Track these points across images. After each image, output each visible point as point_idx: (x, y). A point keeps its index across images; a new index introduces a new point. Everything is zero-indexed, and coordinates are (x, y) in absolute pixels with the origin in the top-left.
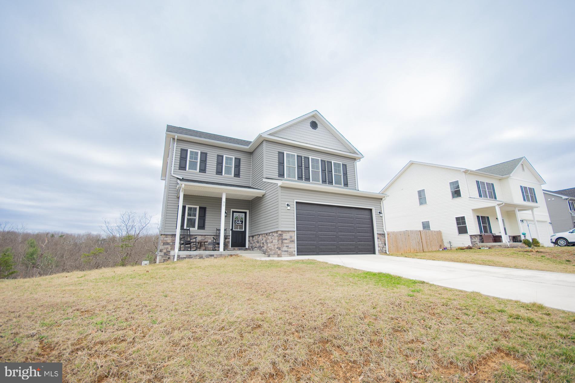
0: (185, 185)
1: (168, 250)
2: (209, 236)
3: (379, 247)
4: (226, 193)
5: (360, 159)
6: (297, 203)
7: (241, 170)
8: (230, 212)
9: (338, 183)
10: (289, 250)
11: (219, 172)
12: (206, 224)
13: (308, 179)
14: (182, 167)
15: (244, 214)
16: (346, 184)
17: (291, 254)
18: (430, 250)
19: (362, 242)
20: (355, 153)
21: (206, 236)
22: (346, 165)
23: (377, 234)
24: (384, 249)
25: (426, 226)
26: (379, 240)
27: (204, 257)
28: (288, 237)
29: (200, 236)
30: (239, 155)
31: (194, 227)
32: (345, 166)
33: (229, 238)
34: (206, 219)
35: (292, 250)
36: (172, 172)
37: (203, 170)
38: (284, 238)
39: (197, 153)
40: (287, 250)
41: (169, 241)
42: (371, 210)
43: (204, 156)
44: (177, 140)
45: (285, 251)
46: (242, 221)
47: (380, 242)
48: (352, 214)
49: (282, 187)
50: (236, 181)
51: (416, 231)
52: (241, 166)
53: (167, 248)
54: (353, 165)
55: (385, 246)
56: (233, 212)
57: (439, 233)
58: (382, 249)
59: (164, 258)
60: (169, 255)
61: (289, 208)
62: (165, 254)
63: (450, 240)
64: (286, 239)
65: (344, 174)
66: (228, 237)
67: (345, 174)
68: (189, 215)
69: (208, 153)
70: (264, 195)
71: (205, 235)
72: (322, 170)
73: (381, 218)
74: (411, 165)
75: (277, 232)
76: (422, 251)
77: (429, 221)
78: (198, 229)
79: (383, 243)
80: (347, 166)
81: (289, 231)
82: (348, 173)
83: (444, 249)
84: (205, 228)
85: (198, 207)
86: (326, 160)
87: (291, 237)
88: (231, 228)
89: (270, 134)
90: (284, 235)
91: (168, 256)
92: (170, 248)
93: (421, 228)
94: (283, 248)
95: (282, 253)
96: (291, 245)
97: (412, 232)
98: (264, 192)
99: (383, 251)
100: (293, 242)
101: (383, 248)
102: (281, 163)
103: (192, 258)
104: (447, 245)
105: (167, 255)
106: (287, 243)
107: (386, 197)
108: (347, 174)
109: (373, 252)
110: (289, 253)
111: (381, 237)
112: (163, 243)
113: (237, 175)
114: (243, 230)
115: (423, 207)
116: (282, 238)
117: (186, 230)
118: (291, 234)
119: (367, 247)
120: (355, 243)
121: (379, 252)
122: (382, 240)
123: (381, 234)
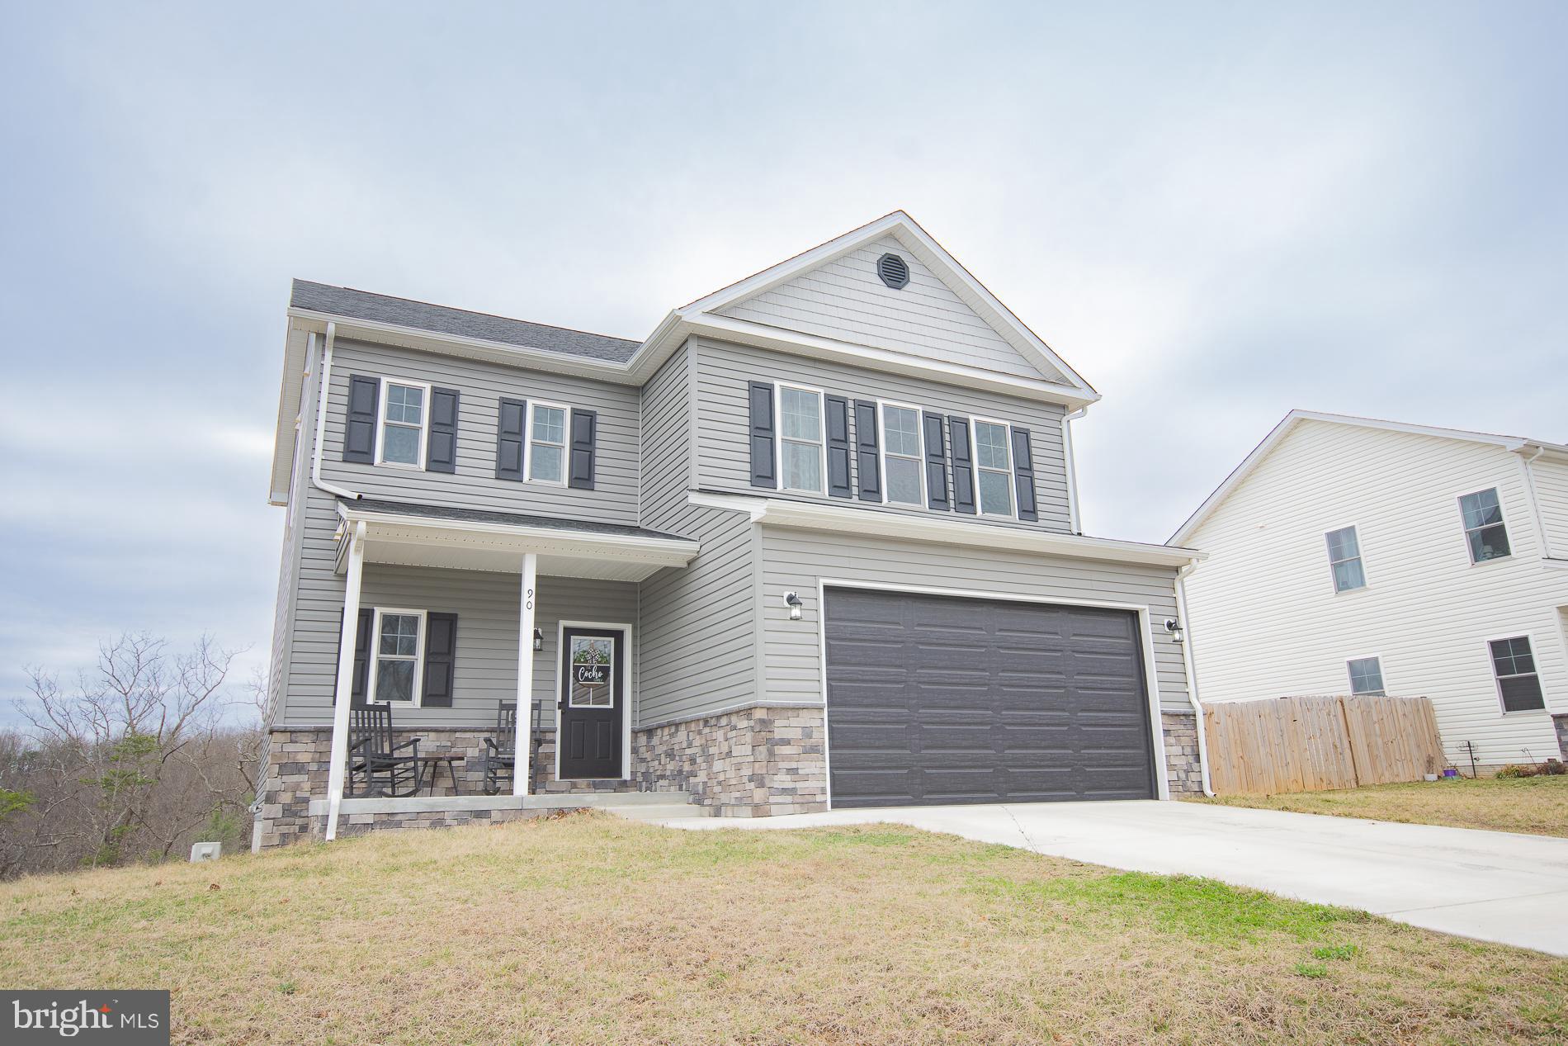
0: (367, 523)
1: (299, 794)
2: (468, 735)
3: (1171, 767)
4: (537, 555)
5: (1083, 405)
6: (828, 589)
7: (598, 461)
8: (556, 633)
9: (996, 504)
10: (799, 785)
11: (509, 469)
12: (457, 683)
13: (871, 492)
14: (358, 451)
15: (612, 639)
16: (1029, 512)
17: (809, 804)
18: (1387, 778)
19: (1100, 748)
20: (1062, 381)
21: (458, 735)
22: (1027, 433)
23: (1164, 714)
24: (1193, 776)
25: (1365, 676)
26: (1172, 740)
27: (448, 822)
28: (794, 734)
29: (432, 735)
30: (588, 400)
31: (408, 697)
32: (1022, 436)
33: (554, 742)
34: (458, 663)
35: (812, 785)
36: (316, 473)
37: (443, 461)
38: (778, 734)
39: (416, 394)
40: (790, 785)
41: (303, 758)
42: (1134, 615)
43: (446, 403)
44: (337, 339)
45: (785, 791)
46: (606, 671)
47: (1177, 750)
48: (1056, 634)
49: (765, 526)
50: (579, 504)
51: (1326, 701)
52: (598, 444)
53: (296, 787)
54: (1057, 432)
55: (1195, 766)
56: (569, 632)
57: (1423, 708)
58: (1183, 776)
59: (284, 829)
60: (303, 814)
61: (796, 612)
62: (288, 811)
63: (1468, 737)
64: (786, 742)
65: (1018, 468)
66: (549, 736)
67: (1025, 470)
68: (387, 646)
69: (463, 390)
70: (695, 559)
71: (455, 731)
72: (929, 455)
73: (1176, 648)
74: (1296, 427)
75: (748, 711)
76: (1354, 785)
77: (1377, 658)
78: (424, 704)
79: (1188, 750)
80: (1032, 435)
81: (797, 709)
82: (1035, 466)
83: (1447, 773)
84: (454, 701)
85: (423, 615)
86: (946, 413)
87: (807, 732)
88: (559, 699)
89: (713, 313)
90: (777, 723)
91: (299, 821)
92: (307, 786)
93: (1345, 689)
94: (776, 777)
95: (772, 799)
96: (808, 766)
97: (1307, 704)
98: (695, 546)
99: (1189, 783)
100: (817, 751)
101: (1187, 772)
102: (762, 430)
103: (399, 824)
104: (1455, 757)
105: (295, 814)
106: (789, 758)
107: (1194, 561)
108: (1030, 469)
109: (1147, 792)
110: (798, 799)
111: (1179, 728)
112: (281, 766)
113: (583, 478)
114: (611, 706)
115: (1352, 598)
116: (769, 736)
117: (374, 708)
118: (805, 719)
119: (1120, 769)
120: (1071, 751)
121: (1174, 789)
122: (1185, 740)
123: (1177, 715)
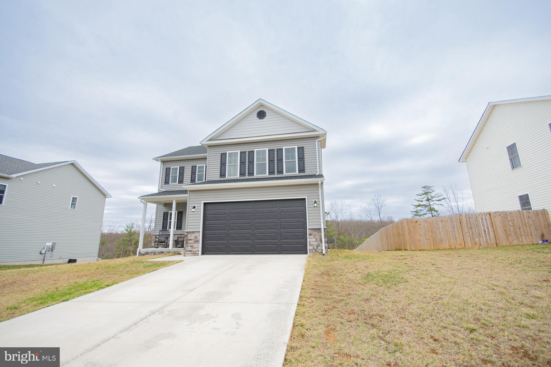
3: (311, 245)
6: (205, 203)
9: (291, 170)
10: (193, 249)
11: (193, 180)
12: (182, 225)
13: (251, 174)
14: (167, 182)
16: (302, 170)
17: (195, 254)
18: (515, 242)
19: (288, 239)
21: (182, 235)
22: (303, 148)
23: (309, 229)
24: (319, 248)
25: (525, 202)
26: (312, 237)
28: (193, 238)
34: (182, 221)
35: (196, 249)
36: (160, 188)
37: (181, 181)
38: (189, 238)
39: (177, 169)
40: (191, 250)
42: (304, 200)
43: (182, 169)
45: (189, 251)
49: (190, 191)
58: (315, 247)
61: (193, 210)
64: (191, 240)
65: (299, 158)
67: (301, 159)
69: (185, 166)
72: (269, 161)
74: (492, 109)
77: (528, 194)
79: (318, 240)
80: (305, 148)
81: (194, 232)
84: (182, 229)
86: (276, 148)
87: (196, 237)
90: (189, 236)
94: (187, 248)
96: (195, 245)
99: (317, 250)
100: (198, 242)
101: (317, 246)
102: (223, 164)
106: (191, 243)
110: (192, 253)
111: (316, 233)
115: (517, 171)
116: (187, 238)
118: (196, 234)
119: (295, 245)
120: (277, 241)
121: (311, 251)
122: (317, 237)
123: (314, 229)
